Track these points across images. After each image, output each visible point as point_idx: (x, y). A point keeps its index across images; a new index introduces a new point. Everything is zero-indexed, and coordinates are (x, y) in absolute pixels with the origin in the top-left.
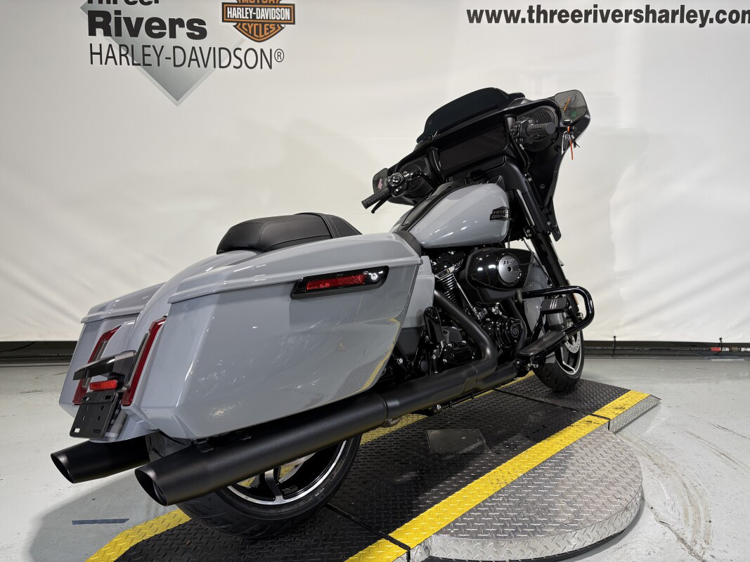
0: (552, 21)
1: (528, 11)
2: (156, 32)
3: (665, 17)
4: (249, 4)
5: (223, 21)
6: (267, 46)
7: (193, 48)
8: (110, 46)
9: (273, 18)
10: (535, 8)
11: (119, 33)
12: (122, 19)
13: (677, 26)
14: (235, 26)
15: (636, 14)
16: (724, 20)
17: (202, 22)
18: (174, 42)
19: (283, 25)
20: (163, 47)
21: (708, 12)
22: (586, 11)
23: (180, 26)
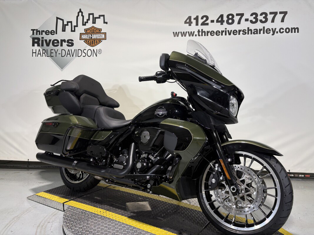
0: (207, 35)
1: (198, 32)
2: (55, 44)
3: (256, 32)
4: (90, 33)
5: (80, 40)
6: (95, 48)
7: (69, 50)
8: (39, 50)
9: (98, 38)
10: (200, 31)
11: (42, 45)
12: (44, 40)
14: (84, 41)
15: (243, 31)
16: (283, 32)
19: (102, 40)
20: (58, 50)
21: (275, 29)
22: (222, 31)
23: (64, 42)
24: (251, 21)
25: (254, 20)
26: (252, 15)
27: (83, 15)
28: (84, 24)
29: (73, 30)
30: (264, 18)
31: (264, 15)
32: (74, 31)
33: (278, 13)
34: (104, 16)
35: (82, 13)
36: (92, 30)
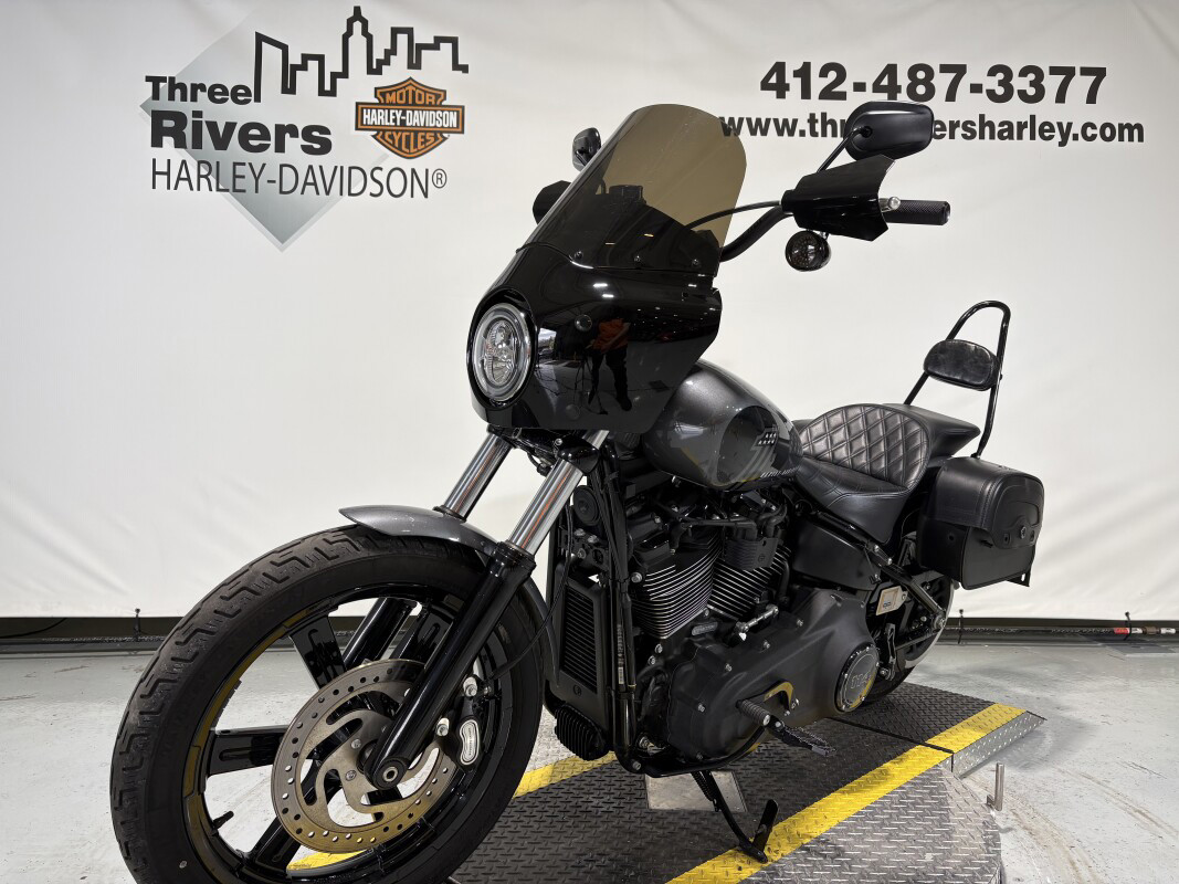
1: (809, 121)
2: (254, 143)
3: (1008, 131)
4: (397, 104)
5: (357, 129)
6: (421, 164)
7: (311, 167)
8: (184, 162)
9: (431, 125)
10: (818, 117)
11: (197, 144)
12: (205, 127)
13: (1026, 145)
14: (374, 136)
15: (965, 128)
16: (1093, 137)
19: (445, 135)
20: (264, 165)
21: (1070, 125)
23: (291, 136)
24: (992, 95)
25: (1000, 91)
26: (993, 72)
27: (370, 31)
28: (375, 67)
29: (327, 87)
30: (1032, 84)
31: (1031, 77)
32: (333, 93)
33: (1078, 71)
34: (454, 41)
35: (365, 23)
36: (407, 92)
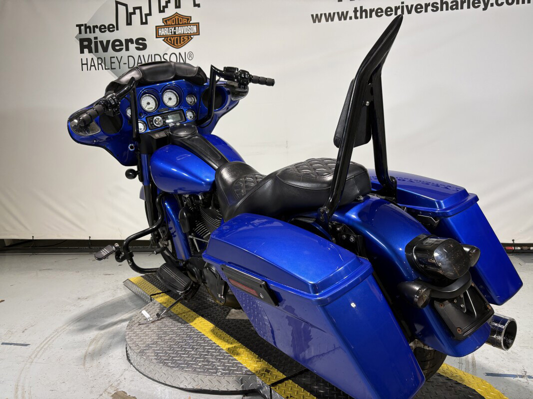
0: (371, 16)
2: (117, 48)
3: (455, 7)
4: (172, 25)
5: (156, 37)
6: (183, 50)
7: (139, 56)
8: (92, 59)
9: (186, 33)
11: (97, 51)
12: (99, 43)
14: (163, 40)
16: (502, 3)
17: (144, 39)
18: (128, 53)
19: (192, 37)
20: (122, 57)
22: (396, 7)
23: (131, 43)
28: (162, 9)
29: (144, 21)
32: (146, 23)
36: (175, 19)
